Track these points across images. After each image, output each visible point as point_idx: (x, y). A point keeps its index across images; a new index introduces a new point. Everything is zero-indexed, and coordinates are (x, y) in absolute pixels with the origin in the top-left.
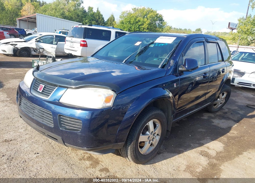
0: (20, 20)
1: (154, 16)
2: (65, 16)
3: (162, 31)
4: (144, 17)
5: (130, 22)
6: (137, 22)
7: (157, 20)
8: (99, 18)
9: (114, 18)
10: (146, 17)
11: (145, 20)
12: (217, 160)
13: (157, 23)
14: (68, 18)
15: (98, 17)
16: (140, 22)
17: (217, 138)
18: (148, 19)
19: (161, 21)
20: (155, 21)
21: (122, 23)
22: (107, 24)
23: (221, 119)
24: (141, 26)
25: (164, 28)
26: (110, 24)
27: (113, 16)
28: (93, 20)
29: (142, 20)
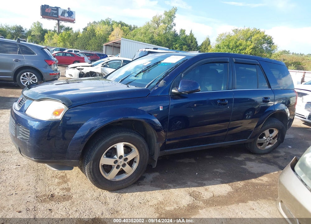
0: (106, 45)
1: (260, 38)
2: (154, 41)
3: (270, 56)
4: (247, 40)
5: (228, 46)
6: (237, 46)
7: (264, 43)
8: (192, 42)
9: (209, 41)
10: (249, 39)
11: (249, 43)
12: (204, 204)
13: (264, 47)
14: (157, 42)
15: (190, 41)
16: (241, 46)
17: (230, 182)
18: (252, 43)
19: (270, 44)
20: (261, 44)
21: (218, 47)
22: (200, 49)
23: (261, 163)
24: (242, 51)
25: (273, 53)
26: (205, 49)
27: (208, 39)
28: (184, 44)
29: (244, 43)
